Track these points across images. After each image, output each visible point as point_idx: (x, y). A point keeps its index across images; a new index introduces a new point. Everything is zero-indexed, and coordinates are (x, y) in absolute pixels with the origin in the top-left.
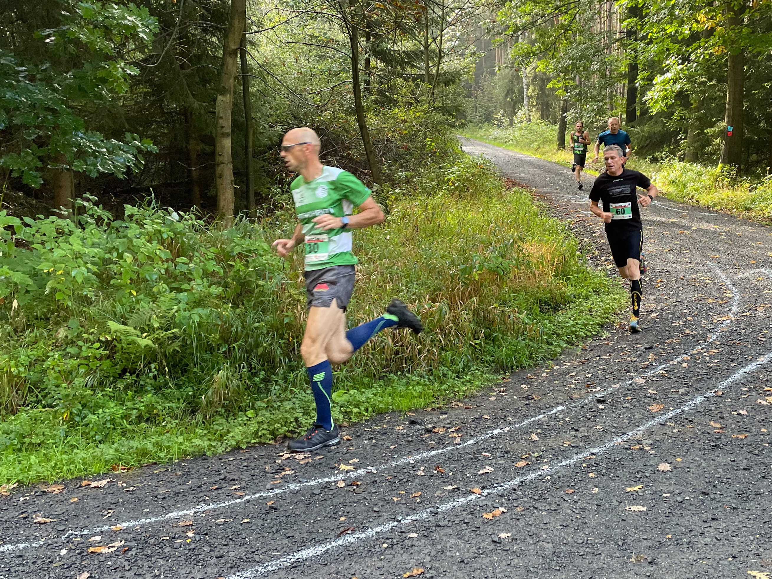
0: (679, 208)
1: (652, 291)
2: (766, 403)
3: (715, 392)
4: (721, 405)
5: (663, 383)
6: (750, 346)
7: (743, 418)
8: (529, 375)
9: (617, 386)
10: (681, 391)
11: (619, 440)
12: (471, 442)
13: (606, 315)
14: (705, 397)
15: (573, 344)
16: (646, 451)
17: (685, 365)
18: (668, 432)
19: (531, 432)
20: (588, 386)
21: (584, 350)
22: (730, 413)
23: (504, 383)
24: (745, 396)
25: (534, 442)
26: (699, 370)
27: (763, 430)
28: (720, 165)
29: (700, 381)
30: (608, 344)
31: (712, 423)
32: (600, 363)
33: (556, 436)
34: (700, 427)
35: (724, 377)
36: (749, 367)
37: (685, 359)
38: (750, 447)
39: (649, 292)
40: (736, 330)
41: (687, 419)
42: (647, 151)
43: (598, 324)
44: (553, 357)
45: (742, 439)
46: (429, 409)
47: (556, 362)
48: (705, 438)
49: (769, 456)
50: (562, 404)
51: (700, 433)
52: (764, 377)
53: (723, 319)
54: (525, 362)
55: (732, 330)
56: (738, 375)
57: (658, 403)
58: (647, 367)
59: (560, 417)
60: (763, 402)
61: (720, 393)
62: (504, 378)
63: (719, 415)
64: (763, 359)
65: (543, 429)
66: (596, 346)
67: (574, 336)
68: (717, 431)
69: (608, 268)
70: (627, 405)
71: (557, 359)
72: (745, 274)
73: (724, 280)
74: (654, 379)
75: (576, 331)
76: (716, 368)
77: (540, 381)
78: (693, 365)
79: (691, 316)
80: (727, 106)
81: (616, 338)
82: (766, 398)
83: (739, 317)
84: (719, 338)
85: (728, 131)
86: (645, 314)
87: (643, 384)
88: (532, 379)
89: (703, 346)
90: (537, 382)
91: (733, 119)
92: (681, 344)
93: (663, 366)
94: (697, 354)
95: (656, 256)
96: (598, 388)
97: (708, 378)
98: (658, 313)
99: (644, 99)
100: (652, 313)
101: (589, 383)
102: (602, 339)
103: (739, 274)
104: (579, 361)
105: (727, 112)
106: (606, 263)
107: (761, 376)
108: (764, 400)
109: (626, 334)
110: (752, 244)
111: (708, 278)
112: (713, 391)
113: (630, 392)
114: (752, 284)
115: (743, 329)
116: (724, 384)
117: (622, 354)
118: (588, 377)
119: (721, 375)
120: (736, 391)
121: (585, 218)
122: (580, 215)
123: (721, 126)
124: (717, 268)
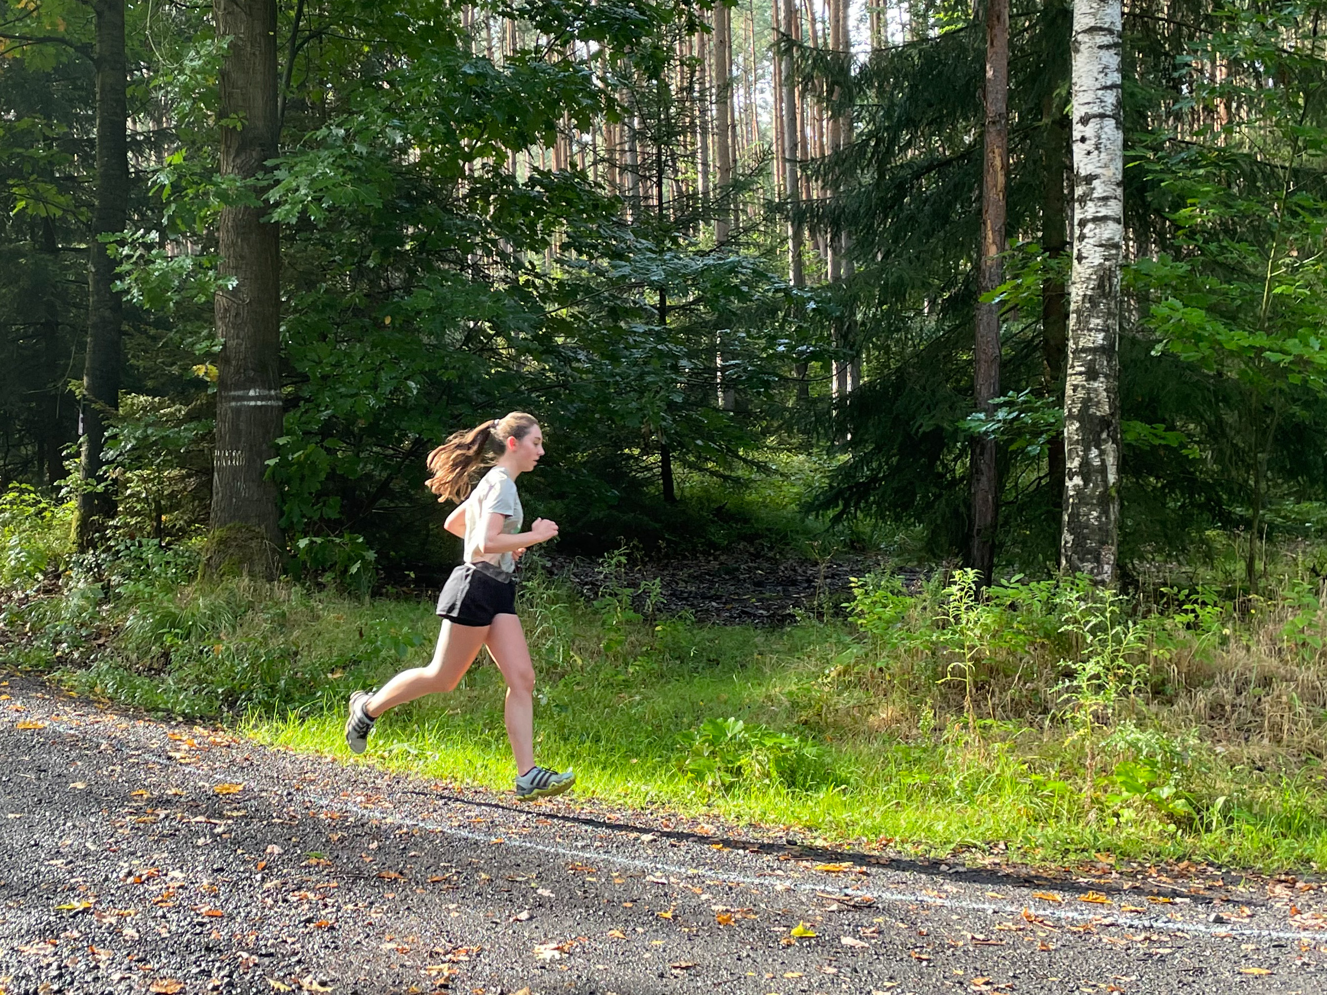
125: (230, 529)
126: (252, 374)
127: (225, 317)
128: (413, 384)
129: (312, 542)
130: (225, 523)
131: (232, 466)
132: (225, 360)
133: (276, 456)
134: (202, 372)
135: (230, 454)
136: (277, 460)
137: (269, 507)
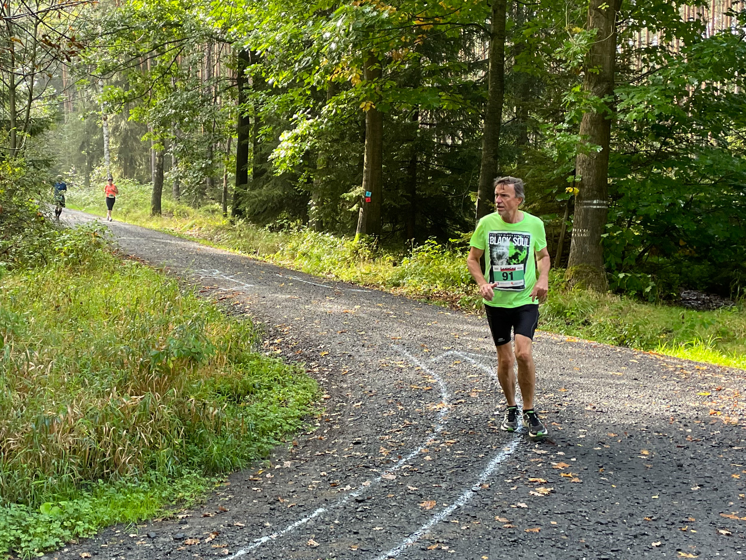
0: (325, 283)
1: (340, 378)
2: (539, 495)
3: (481, 485)
4: (495, 499)
5: (416, 478)
6: (486, 436)
7: (525, 512)
8: (250, 477)
9: (368, 483)
10: (444, 485)
11: (410, 541)
12: (242, 552)
13: (304, 407)
14: (474, 491)
15: (279, 440)
16: (445, 551)
17: (428, 458)
18: (455, 529)
19: (305, 538)
20: (335, 485)
21: (295, 446)
22: (509, 507)
23: (227, 487)
24: (514, 488)
25: (315, 548)
26: (447, 463)
27: (552, 523)
28: (357, 235)
29: (456, 474)
30: (321, 439)
31: (497, 518)
32: (327, 460)
33: (337, 541)
34: (486, 523)
35: (479, 469)
36: (499, 457)
37: (423, 451)
38: (550, 541)
40: (460, 419)
41: (468, 515)
42: (265, 218)
43: (298, 417)
44: (265, 455)
45: (537, 533)
46: (161, 520)
47: (271, 461)
48: (498, 534)
49: (573, 549)
50: (319, 507)
51: (490, 529)
52: (520, 467)
53: (438, 406)
54: (239, 462)
55: (455, 418)
56: (492, 466)
57: (427, 500)
58: (388, 462)
59: (327, 519)
60: (536, 494)
61: (487, 486)
62: (222, 481)
63: (500, 510)
64: (508, 449)
65: (316, 533)
66: (307, 442)
67: (278, 431)
68: (508, 525)
69: (277, 353)
70: (394, 504)
72: (439, 357)
73: (418, 363)
74: (405, 474)
75: (278, 425)
76: (464, 460)
77: (269, 482)
78: (436, 457)
79: (401, 405)
80: (365, 168)
81: (325, 431)
82: (536, 489)
83: (455, 404)
84: (446, 428)
85: (365, 197)
86: (344, 404)
87: (395, 481)
88: (256, 480)
89: (434, 437)
90: (267, 484)
91: (372, 184)
92: (407, 435)
93: (404, 460)
94: (434, 446)
95: (330, 339)
96: (348, 487)
97: (463, 471)
98: (361, 403)
99: (269, 157)
100: (353, 403)
101: (331, 482)
102: (308, 433)
103: (432, 357)
104: (300, 459)
105: (364, 175)
106: (271, 347)
107: (518, 467)
108: (536, 491)
109: (335, 427)
110: (429, 324)
111: (399, 362)
112: (478, 485)
113: (387, 489)
114: (450, 368)
115: (467, 418)
116: (484, 476)
117: (346, 449)
118: (324, 476)
119: (475, 468)
120: (501, 482)
121: (228, 296)
122: (220, 292)
123: (358, 191)
124: (405, 351)
125: (581, 267)
126: (595, 193)
127: (582, 165)
128: (681, 201)
129: (626, 276)
130: (578, 264)
131: (583, 237)
132: (581, 185)
133: (605, 233)
134: (571, 191)
135: (582, 231)
136: (607, 235)
137: (601, 258)
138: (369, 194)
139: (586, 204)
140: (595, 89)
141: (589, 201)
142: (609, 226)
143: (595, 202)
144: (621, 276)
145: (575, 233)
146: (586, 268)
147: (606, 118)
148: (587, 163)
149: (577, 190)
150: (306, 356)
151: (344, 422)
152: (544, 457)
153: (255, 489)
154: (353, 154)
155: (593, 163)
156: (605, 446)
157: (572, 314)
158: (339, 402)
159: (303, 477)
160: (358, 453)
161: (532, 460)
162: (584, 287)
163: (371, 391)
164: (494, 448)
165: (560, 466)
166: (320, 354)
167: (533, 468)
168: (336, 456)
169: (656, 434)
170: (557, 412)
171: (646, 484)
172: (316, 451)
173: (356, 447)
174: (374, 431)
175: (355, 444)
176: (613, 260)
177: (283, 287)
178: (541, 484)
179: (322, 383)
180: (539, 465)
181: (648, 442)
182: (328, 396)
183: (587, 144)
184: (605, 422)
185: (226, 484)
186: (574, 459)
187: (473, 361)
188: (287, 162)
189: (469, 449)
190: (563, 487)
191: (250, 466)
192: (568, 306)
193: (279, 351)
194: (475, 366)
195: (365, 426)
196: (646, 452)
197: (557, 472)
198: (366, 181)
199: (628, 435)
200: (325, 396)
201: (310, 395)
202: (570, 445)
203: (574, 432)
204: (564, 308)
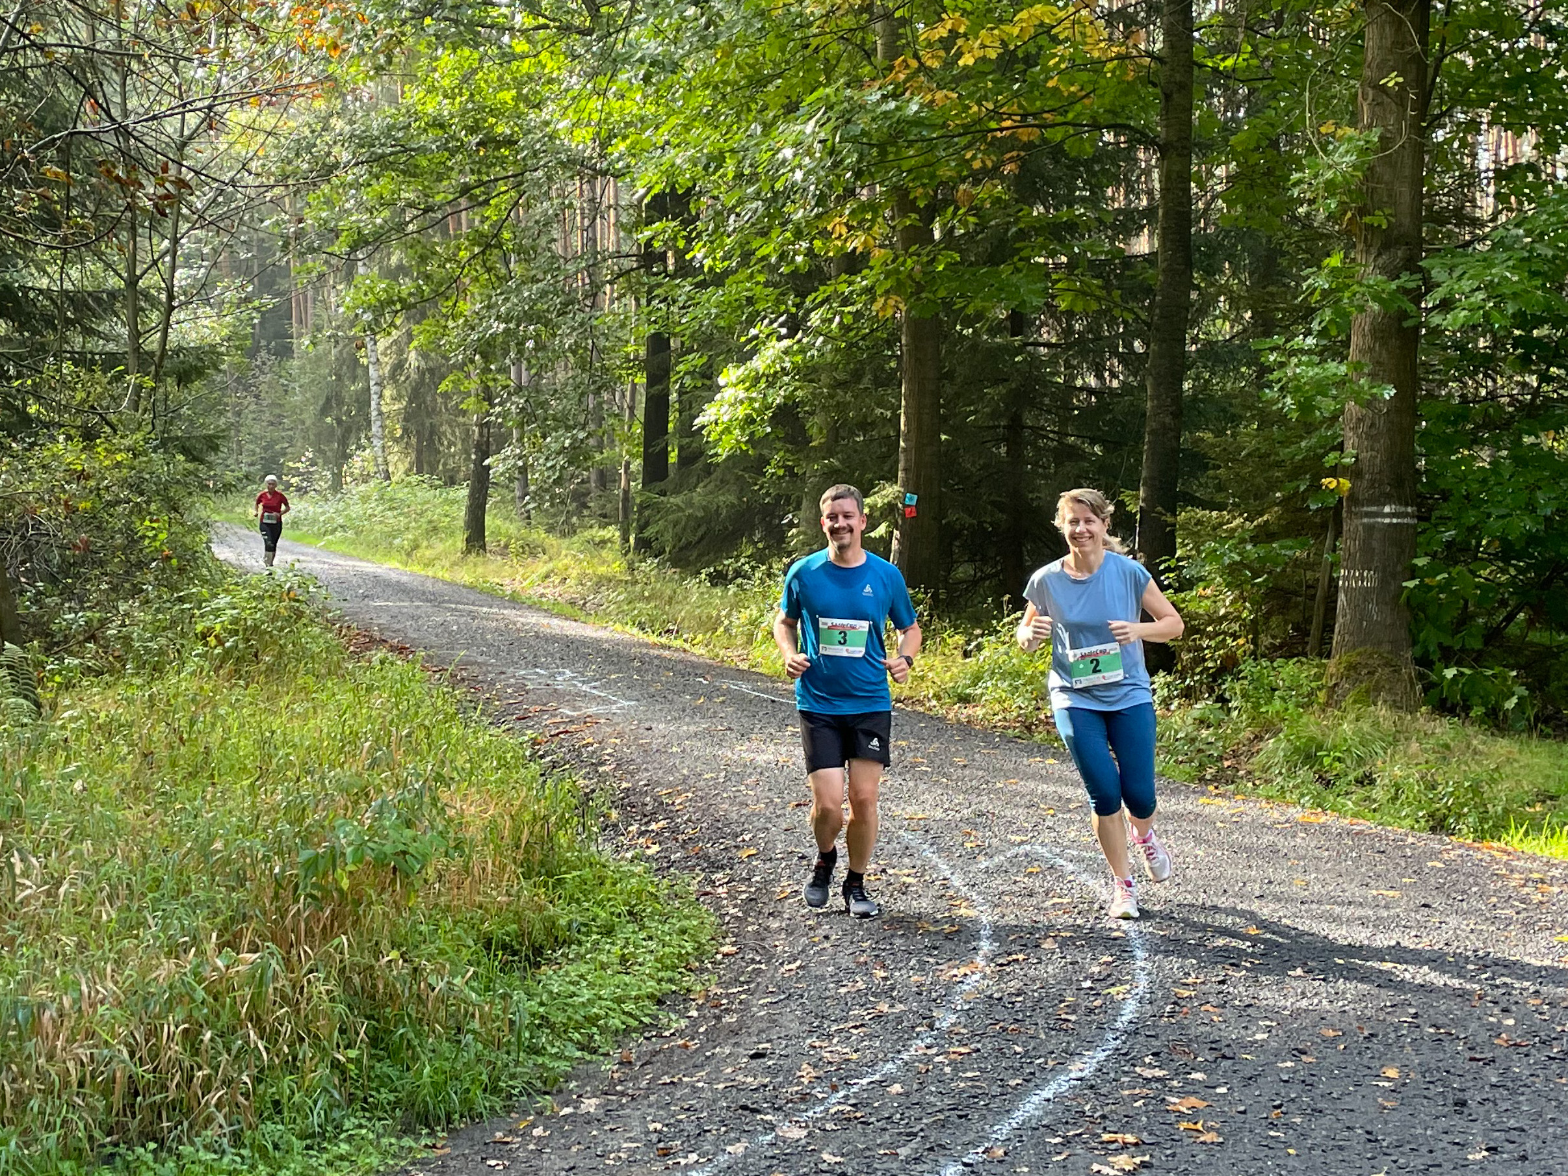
1: (769, 908)
2: (1112, 1172)
3: (987, 1151)
5: (851, 1134)
6: (1043, 1036)
8: (499, 1134)
9: (738, 1149)
10: (903, 1152)
13: (669, 974)
14: (965, 1165)
15: (595, 1052)
17: (897, 1088)
20: (666, 1153)
21: (626, 1063)
23: (438, 1158)
24: (1061, 1157)
26: (932, 1099)
29: (943, 1124)
30: (686, 1047)
32: (678, 1094)
35: (998, 1113)
36: (1054, 1086)
39: (766, 911)
40: (1000, 999)
42: (700, 556)
43: (650, 997)
44: (551, 1086)
47: (560, 1098)
52: (1094, 1109)
53: (963, 970)
54: (482, 1102)
55: (990, 997)
56: (1031, 1107)
58: (804, 1098)
60: (1106, 1170)
61: (1001, 1152)
62: (434, 1146)
64: (1081, 1066)
66: (655, 1053)
67: (595, 1030)
69: (649, 852)
71: (560, 1091)
72: (996, 859)
73: (947, 874)
74: (829, 1126)
75: (598, 1017)
76: (973, 1092)
77: (532, 1147)
78: (915, 1086)
79: (883, 967)
80: (902, 444)
81: (702, 1030)
82: (1111, 1159)
83: (1001, 965)
84: (963, 1019)
85: (905, 506)
86: (763, 966)
87: (803, 1142)
88: (507, 1143)
89: (929, 1041)
90: (526, 1150)
91: (918, 477)
92: (871, 1037)
93: (841, 1094)
94: (920, 1061)
95: (769, 820)
96: (693, 1157)
97: (960, 1117)
98: (798, 963)
99: (696, 421)
100: (782, 964)
101: (661, 1145)
102: (667, 1034)
103: (981, 858)
104: (623, 1094)
105: (902, 457)
106: (641, 840)
107: (1087, 1108)
108: (1108, 1164)
109: (727, 1019)
110: (998, 785)
111: (906, 871)
112: (980, 1150)
113: (775, 1162)
114: (1015, 882)
115: (1018, 995)
116: (1004, 1129)
117: (729, 1070)
118: (656, 1131)
119: (990, 1110)
120: (1036, 1145)
121: (572, 728)
122: (558, 720)
123: (887, 493)
124: (925, 846)
125: (1359, 654)
126: (1388, 489)
127: (1357, 428)
129: (1460, 674)
130: (1354, 647)
131: (1362, 587)
132: (1354, 472)
133: (1413, 578)
134: (1332, 486)
135: (1361, 574)
136: (1417, 582)
137: (1403, 633)
138: (912, 499)
139: (1368, 515)
140: (1380, 261)
141: (1374, 509)
142: (1421, 562)
143: (1387, 509)
144: (1450, 673)
145: (1346, 578)
146: (1371, 656)
147: (1407, 324)
148: (1368, 422)
149: (1346, 484)
150: (706, 858)
151: (748, 1008)
152: (1154, 1085)
153: (493, 1162)
154: (879, 411)
155: (1381, 423)
156: (1304, 1058)
157: (1339, 760)
158: (753, 961)
159: (610, 1135)
160: (750, 1079)
161: (1127, 1092)
162: (1369, 697)
163: (827, 937)
164: (1051, 1063)
165: (1183, 1105)
166: (739, 854)
167: (1121, 1110)
168: (700, 1085)
169: (1432, 1030)
170: (1223, 982)
171: (1369, 1146)
172: (667, 1073)
173: (754, 1063)
174: (807, 1027)
175: (753, 1057)
176: (1431, 637)
177: (700, 707)
178: (1125, 1146)
179: (727, 919)
180: (1136, 1104)
181: (1408, 1049)
182: (735, 949)
183: (1362, 381)
184: (1325, 1002)
185: (440, 1152)
186: (1223, 1090)
187: (1071, 867)
188: (737, 432)
189: (994, 1068)
190: (1174, 1155)
191: (508, 1110)
192: (1329, 743)
193: (656, 848)
194: (1071, 878)
195: (791, 1017)
196: (1392, 1073)
197: (1173, 1119)
198: (905, 470)
199: (1366, 1033)
200: (725, 949)
201: (689, 947)
202: (1224, 1057)
203: (1246, 1028)
204: (1320, 747)
